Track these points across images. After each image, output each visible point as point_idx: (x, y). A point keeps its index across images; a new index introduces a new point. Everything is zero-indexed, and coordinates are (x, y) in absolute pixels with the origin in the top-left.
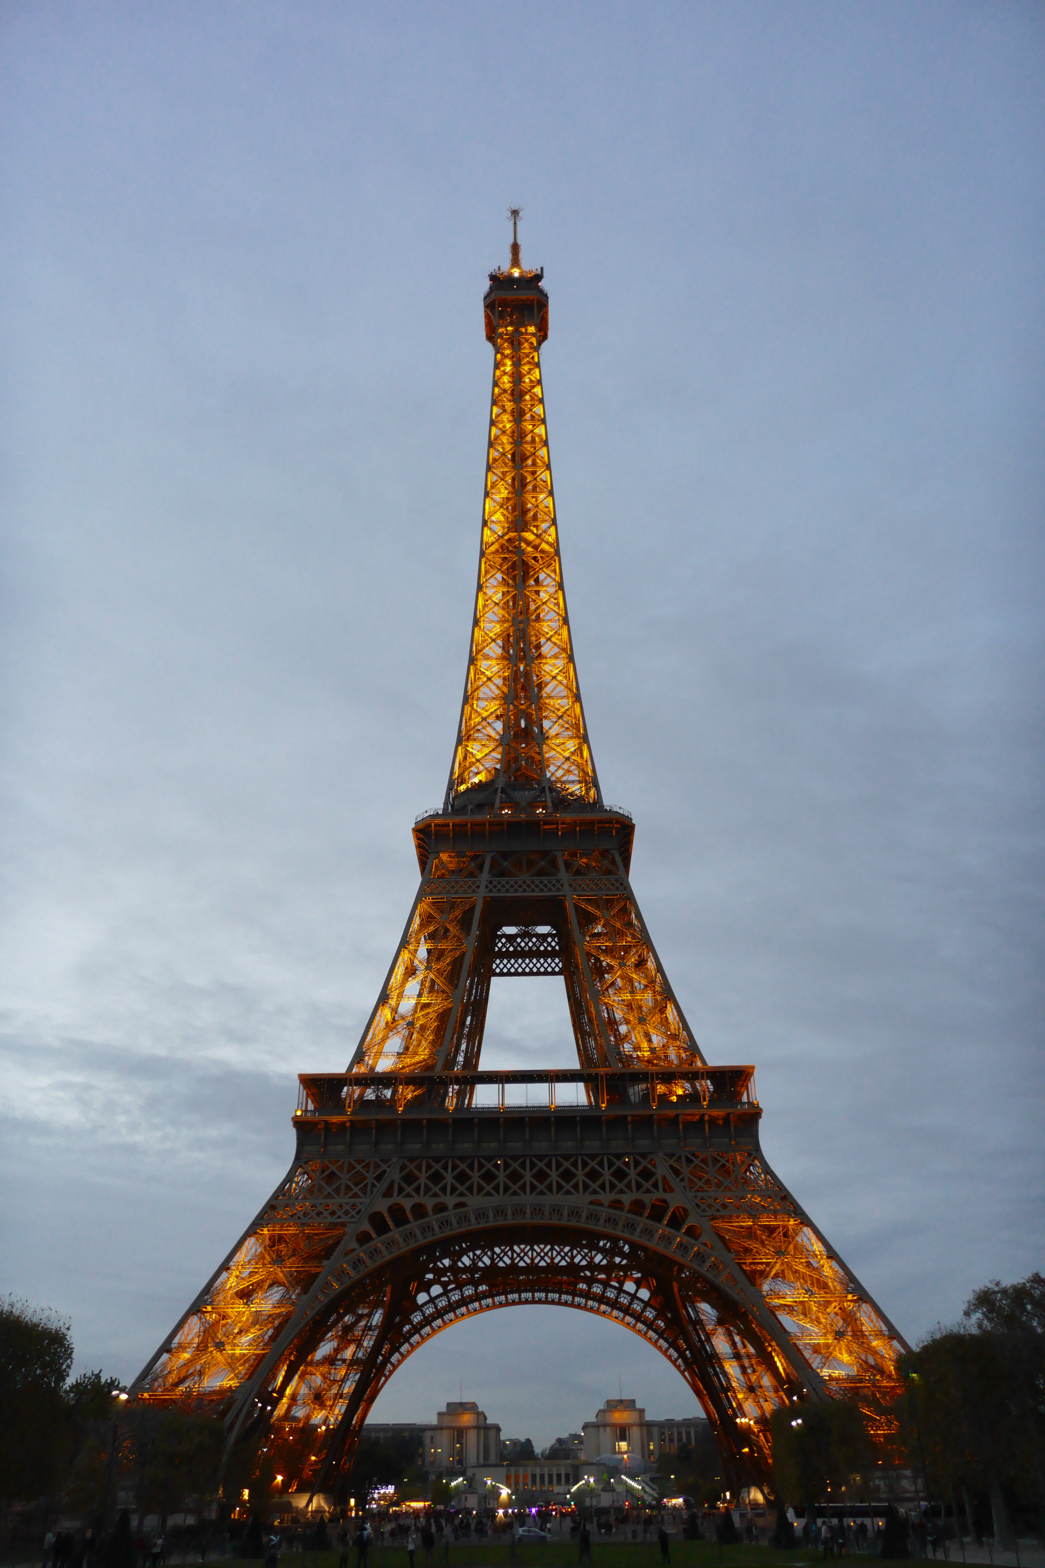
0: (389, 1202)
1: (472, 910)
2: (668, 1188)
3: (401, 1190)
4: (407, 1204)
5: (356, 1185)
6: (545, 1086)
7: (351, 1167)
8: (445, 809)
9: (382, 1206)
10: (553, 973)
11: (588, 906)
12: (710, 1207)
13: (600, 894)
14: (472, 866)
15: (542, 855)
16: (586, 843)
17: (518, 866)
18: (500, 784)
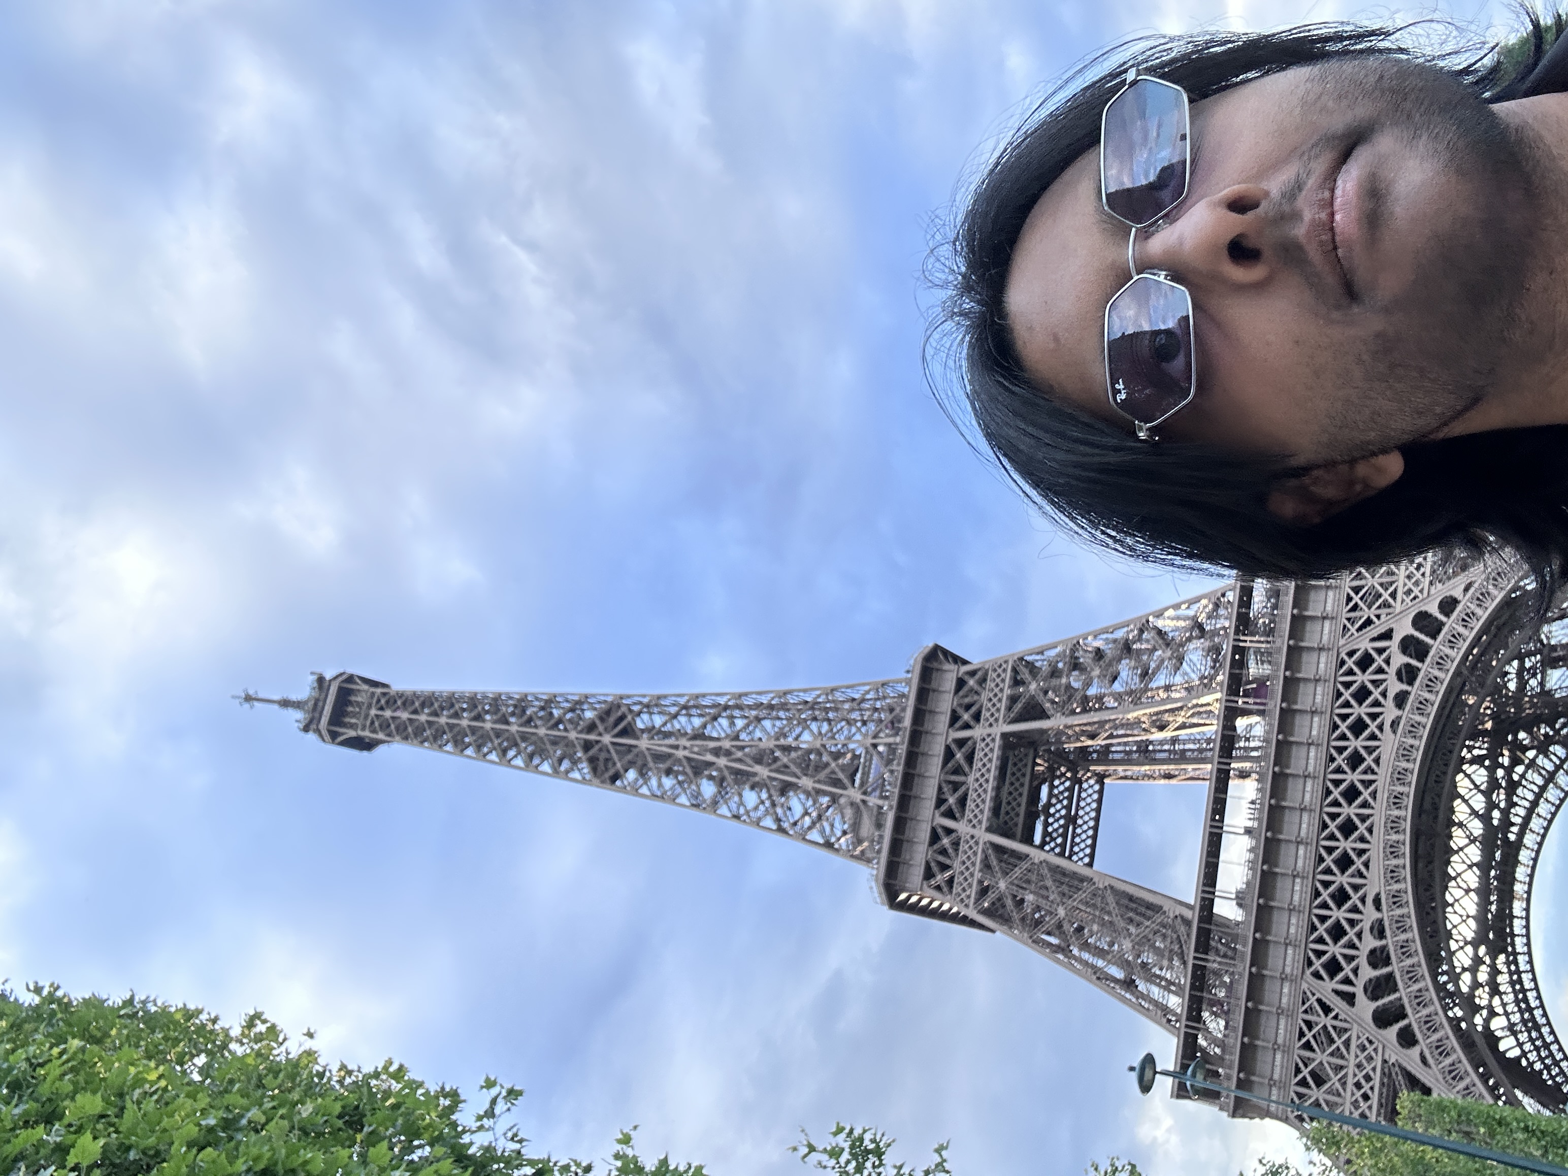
0: (1361, 999)
2: (1387, 635)
3: (1347, 981)
4: (1368, 973)
5: (1332, 1041)
7: (1307, 1046)
9: (1366, 1007)
11: (1019, 706)
12: (1417, 583)
13: (1007, 692)
14: (946, 841)
15: (949, 754)
16: (945, 703)
17: (956, 786)
18: (857, 796)
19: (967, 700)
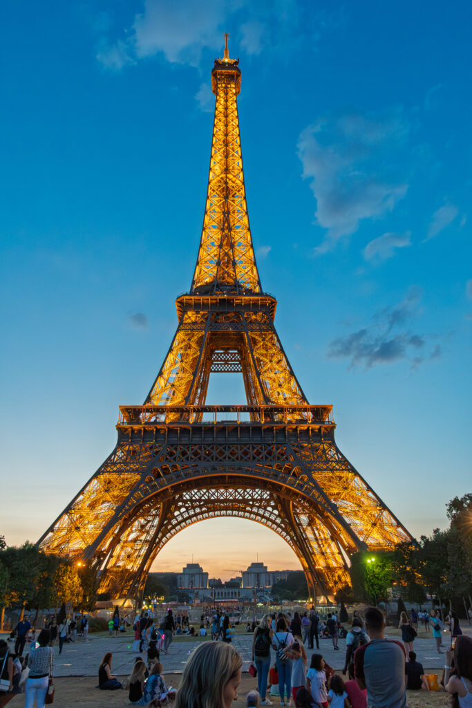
0: (161, 464)
1: (202, 337)
3: (167, 459)
4: (170, 465)
6: (235, 413)
9: (158, 466)
10: (238, 371)
11: (255, 337)
14: (202, 319)
18: (216, 283)
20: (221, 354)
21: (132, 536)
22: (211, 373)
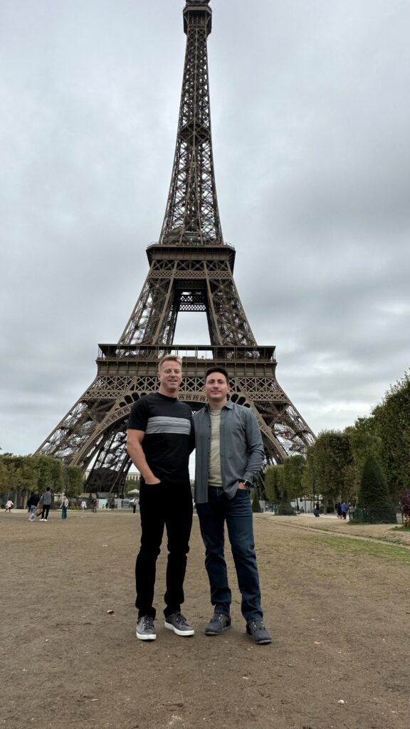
0: (132, 392)
1: (169, 283)
2: (239, 390)
3: (137, 388)
4: (139, 393)
5: (120, 385)
6: (194, 351)
7: (118, 379)
8: (160, 242)
9: (130, 393)
10: (202, 311)
11: (215, 283)
12: (254, 397)
13: (220, 279)
14: (170, 265)
15: (198, 262)
16: (216, 258)
17: (188, 266)
18: (182, 233)
19: (217, 266)
20: (187, 296)
21: (114, 445)
22: (179, 313)
